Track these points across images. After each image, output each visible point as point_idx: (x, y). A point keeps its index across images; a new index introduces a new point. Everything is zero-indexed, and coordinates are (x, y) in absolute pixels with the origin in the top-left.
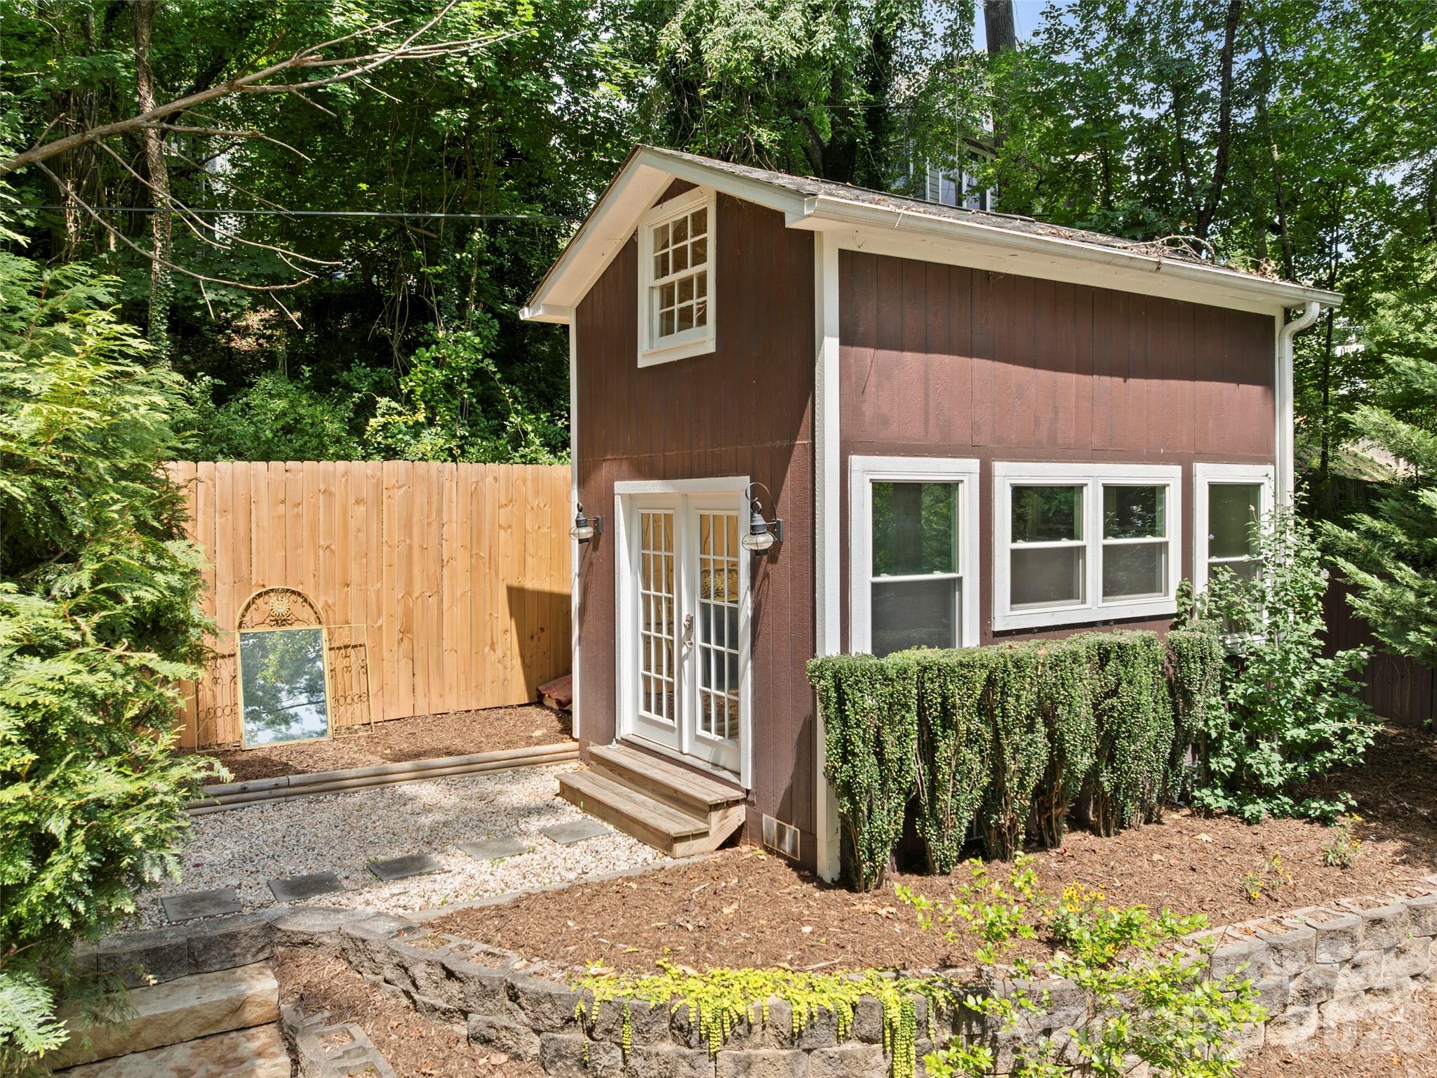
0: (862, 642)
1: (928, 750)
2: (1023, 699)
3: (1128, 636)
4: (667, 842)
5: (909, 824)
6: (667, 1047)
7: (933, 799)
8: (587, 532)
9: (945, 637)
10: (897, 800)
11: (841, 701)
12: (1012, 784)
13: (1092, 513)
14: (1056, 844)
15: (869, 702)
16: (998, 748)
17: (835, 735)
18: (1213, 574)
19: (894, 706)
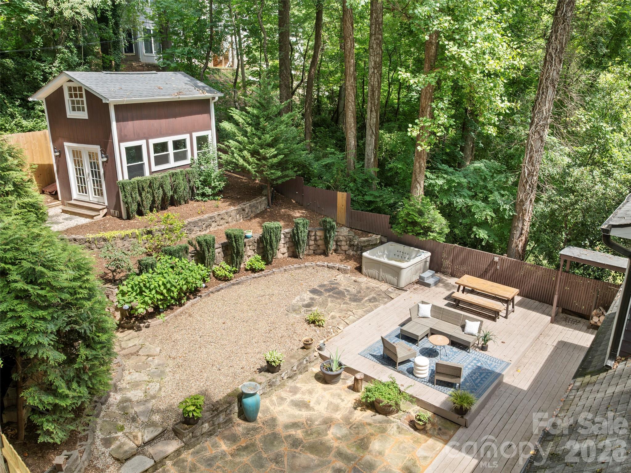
0: (126, 177)
1: (140, 195)
2: (156, 185)
3: (178, 170)
4: (92, 217)
5: (138, 208)
6: (103, 243)
7: (142, 203)
8: (58, 154)
9: (142, 174)
10: (136, 204)
11: (124, 188)
12: (156, 199)
13: (170, 146)
14: (167, 209)
15: (129, 188)
16: (153, 193)
17: (123, 194)
18: (198, 155)
19: (133, 188)
